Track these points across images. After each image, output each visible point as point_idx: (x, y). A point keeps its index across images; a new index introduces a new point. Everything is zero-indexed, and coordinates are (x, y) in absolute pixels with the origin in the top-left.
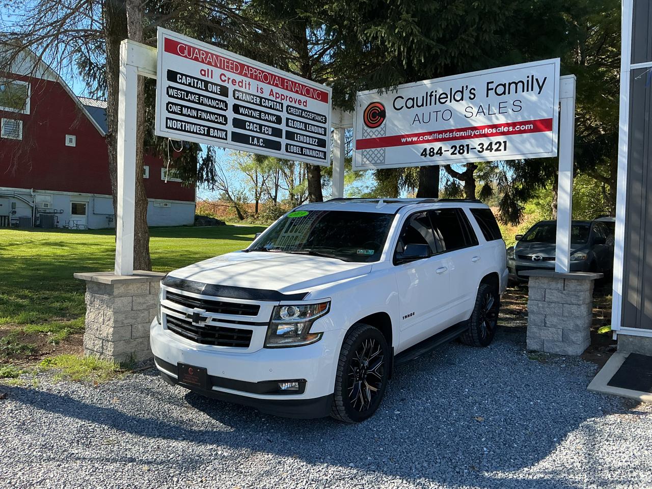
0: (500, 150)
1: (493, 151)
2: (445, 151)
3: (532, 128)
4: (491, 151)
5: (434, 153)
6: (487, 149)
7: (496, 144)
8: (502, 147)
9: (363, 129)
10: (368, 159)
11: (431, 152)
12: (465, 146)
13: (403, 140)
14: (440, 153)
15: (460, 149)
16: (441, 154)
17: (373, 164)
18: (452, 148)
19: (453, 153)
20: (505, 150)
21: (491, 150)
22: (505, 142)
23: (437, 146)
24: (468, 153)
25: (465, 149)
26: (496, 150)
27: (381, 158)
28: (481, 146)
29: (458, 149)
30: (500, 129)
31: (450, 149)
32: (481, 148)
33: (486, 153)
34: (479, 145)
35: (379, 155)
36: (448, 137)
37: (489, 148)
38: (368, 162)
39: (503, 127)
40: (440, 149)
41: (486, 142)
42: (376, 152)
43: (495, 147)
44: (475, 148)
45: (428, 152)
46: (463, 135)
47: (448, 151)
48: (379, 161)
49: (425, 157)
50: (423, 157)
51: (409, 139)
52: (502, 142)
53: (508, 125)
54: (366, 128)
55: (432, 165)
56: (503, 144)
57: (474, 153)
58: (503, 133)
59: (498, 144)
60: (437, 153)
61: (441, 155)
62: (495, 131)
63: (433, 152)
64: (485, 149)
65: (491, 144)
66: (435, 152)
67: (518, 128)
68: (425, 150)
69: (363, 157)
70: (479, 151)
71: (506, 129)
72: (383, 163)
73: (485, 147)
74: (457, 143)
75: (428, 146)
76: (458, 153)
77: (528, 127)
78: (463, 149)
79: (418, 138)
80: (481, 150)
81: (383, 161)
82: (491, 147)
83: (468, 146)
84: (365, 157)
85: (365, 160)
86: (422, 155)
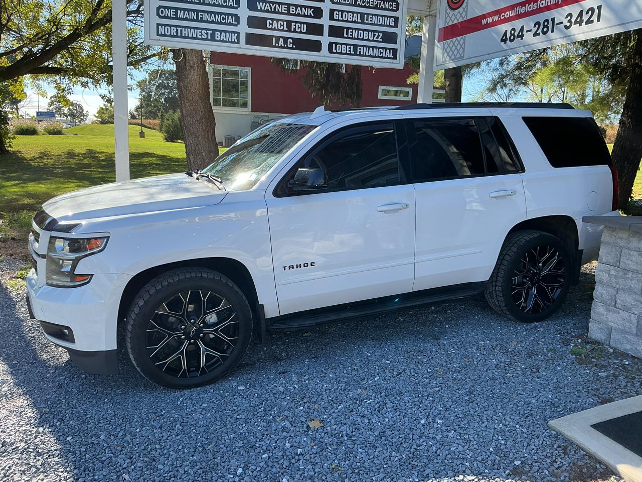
0: (592, 22)
1: (583, 24)
2: (527, 31)
4: (581, 25)
5: (514, 37)
6: (576, 22)
7: (587, 13)
8: (595, 18)
9: (446, 10)
10: (448, 54)
11: (511, 35)
12: (550, 21)
13: (484, 22)
14: (521, 34)
15: (544, 26)
16: (522, 36)
17: (452, 60)
18: (535, 26)
19: (535, 34)
20: (598, 20)
21: (580, 23)
22: (599, 8)
23: (517, 24)
24: (552, 31)
25: (550, 26)
26: (586, 23)
27: (461, 51)
28: (569, 18)
29: (542, 26)
31: (532, 28)
32: (568, 21)
33: (575, 29)
34: (567, 17)
35: (459, 47)
36: (531, 9)
37: (579, 20)
38: (448, 58)
40: (522, 29)
41: (575, 10)
42: (457, 43)
43: (585, 18)
44: (562, 23)
45: (508, 36)
46: (549, 4)
47: (531, 31)
48: (458, 56)
49: (505, 43)
50: (502, 44)
51: (490, 20)
52: (596, 8)
54: (449, 11)
56: (596, 12)
57: (560, 31)
59: (590, 12)
60: (518, 36)
61: (521, 39)
63: (514, 35)
64: (573, 22)
65: (581, 14)
66: (516, 34)
68: (506, 33)
69: (444, 51)
70: (566, 27)
72: (461, 57)
73: (573, 20)
74: (541, 17)
75: (509, 27)
76: (541, 33)
78: (547, 26)
79: (499, 17)
80: (568, 24)
81: (462, 55)
82: (581, 17)
83: (553, 19)
84: (446, 51)
85: (445, 55)
86: (502, 41)
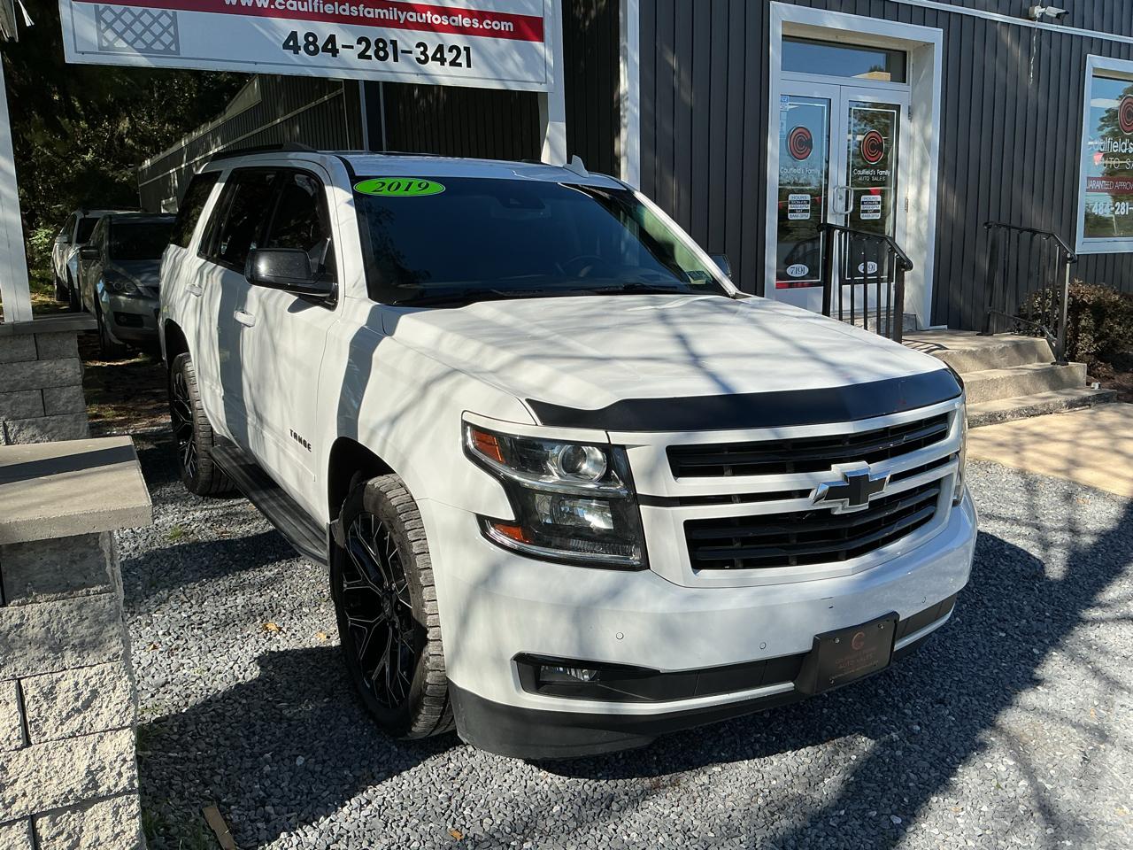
0: (460, 65)
1: (447, 64)
2: (343, 46)
3: (512, 30)
4: (442, 64)
5: (317, 47)
6: (434, 58)
7: (450, 50)
8: (462, 60)
10: (120, 35)
11: (308, 43)
12: (388, 42)
14: (331, 46)
15: (378, 49)
16: (335, 52)
17: (139, 50)
18: (359, 42)
19: (362, 56)
20: (469, 66)
21: (443, 61)
22: (467, 49)
23: (324, 29)
24: (396, 60)
25: (390, 49)
26: (451, 64)
27: (167, 39)
28: (422, 49)
29: (373, 47)
30: (456, 18)
31: (354, 43)
32: (422, 53)
33: (433, 66)
34: (418, 45)
35: (157, 29)
36: (347, 13)
37: (438, 56)
38: (121, 44)
39: (460, 16)
40: (332, 39)
41: (431, 40)
42: (146, 19)
43: (449, 56)
44: (411, 52)
45: (301, 42)
46: (382, 17)
47: (352, 47)
48: (158, 46)
49: (296, 52)
50: (289, 53)
51: (247, 2)
52: (462, 49)
53: (469, 13)
55: (314, 75)
56: (464, 53)
57: (410, 62)
58: (461, 30)
59: (455, 52)
60: (325, 49)
61: (334, 55)
62: (447, 23)
63: (314, 43)
64: (430, 56)
65: (440, 48)
66: (320, 43)
67: (487, 24)
68: (293, 35)
69: (103, 26)
70: (418, 59)
71: (466, 22)
72: (173, 53)
73: (430, 53)
74: (373, 33)
75: (301, 28)
76: (373, 57)
77: (505, 26)
78: (384, 49)
79: (272, 4)
80: (423, 58)
81: (173, 48)
82: (442, 55)
83: (394, 43)
84: (109, 26)
85: (110, 35)
86: (286, 46)
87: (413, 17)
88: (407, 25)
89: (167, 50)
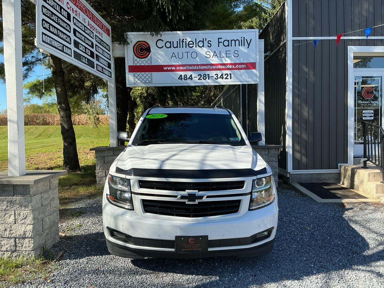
0: (228, 79)
1: (224, 79)
2: (194, 77)
3: (245, 67)
4: (223, 79)
5: (187, 78)
6: (220, 78)
7: (225, 75)
8: (229, 77)
9: (134, 58)
10: (139, 80)
11: (185, 77)
12: (207, 75)
13: (165, 68)
14: (191, 78)
15: (204, 77)
16: (192, 79)
17: (143, 83)
18: (199, 76)
19: (199, 79)
20: (231, 78)
21: (223, 78)
22: (230, 74)
23: (189, 74)
24: (209, 79)
25: (207, 77)
26: (225, 79)
27: (150, 79)
28: (217, 75)
29: (203, 76)
30: (227, 66)
31: (197, 76)
32: (216, 77)
33: (220, 80)
34: (215, 75)
35: (147, 77)
36: (196, 68)
37: (221, 77)
38: (139, 82)
39: (229, 65)
40: (191, 76)
41: (219, 73)
42: (145, 75)
43: (225, 77)
44: (213, 77)
45: (183, 77)
46: (205, 68)
47: (196, 77)
48: (147, 81)
49: (181, 80)
50: (180, 80)
51: (169, 68)
52: (229, 74)
53: (232, 64)
54: (136, 58)
55: (186, 85)
56: (229, 75)
57: (213, 79)
58: (229, 69)
59: (226, 75)
60: (189, 78)
61: (192, 80)
62: (224, 67)
63: (186, 77)
64: (219, 77)
65: (222, 75)
66: (188, 77)
67: (237, 66)
68: (181, 76)
69: (135, 78)
70: (215, 78)
71: (231, 67)
72: (151, 83)
73: (219, 76)
74: (202, 73)
75: (183, 73)
76: (202, 79)
77: (243, 66)
78: (205, 77)
79: (176, 68)
80: (217, 78)
81: (151, 81)
82: (223, 76)
83: (208, 75)
84: (137, 77)
85: (136, 80)
86: (179, 79)
87: (214, 67)
88: (213, 70)
89: (150, 82)
